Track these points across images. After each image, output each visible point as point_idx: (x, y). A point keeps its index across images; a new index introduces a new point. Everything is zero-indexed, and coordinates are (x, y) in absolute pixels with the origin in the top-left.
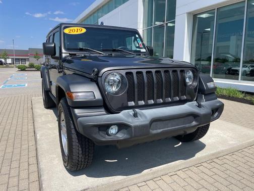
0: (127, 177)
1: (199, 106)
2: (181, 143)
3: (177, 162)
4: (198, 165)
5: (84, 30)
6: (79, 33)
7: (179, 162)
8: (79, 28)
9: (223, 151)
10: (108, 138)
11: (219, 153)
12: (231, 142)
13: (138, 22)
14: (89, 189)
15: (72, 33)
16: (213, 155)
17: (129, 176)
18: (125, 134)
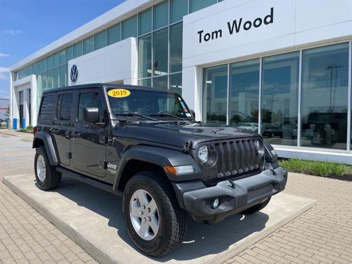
1: (274, 174)
2: (244, 216)
3: (254, 234)
4: (270, 235)
5: (128, 93)
6: (124, 96)
8: (123, 90)
9: (285, 219)
10: (213, 212)
11: (282, 221)
12: (288, 210)
13: (132, 70)
15: (117, 96)
16: (279, 224)
18: (226, 206)
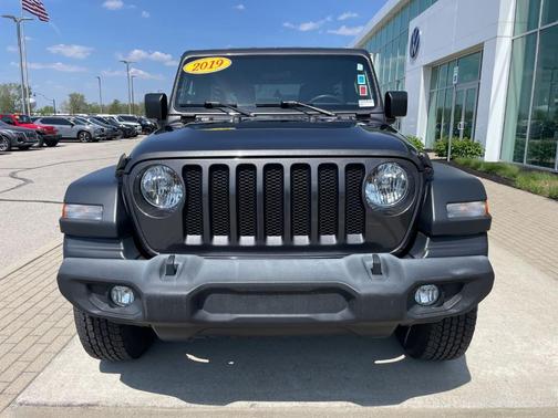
0: (189, 404)
2: (403, 357)
5: (227, 63)
6: (216, 69)
7: (342, 407)
8: (216, 59)
14: (97, 405)
15: (200, 72)
17: (193, 405)
